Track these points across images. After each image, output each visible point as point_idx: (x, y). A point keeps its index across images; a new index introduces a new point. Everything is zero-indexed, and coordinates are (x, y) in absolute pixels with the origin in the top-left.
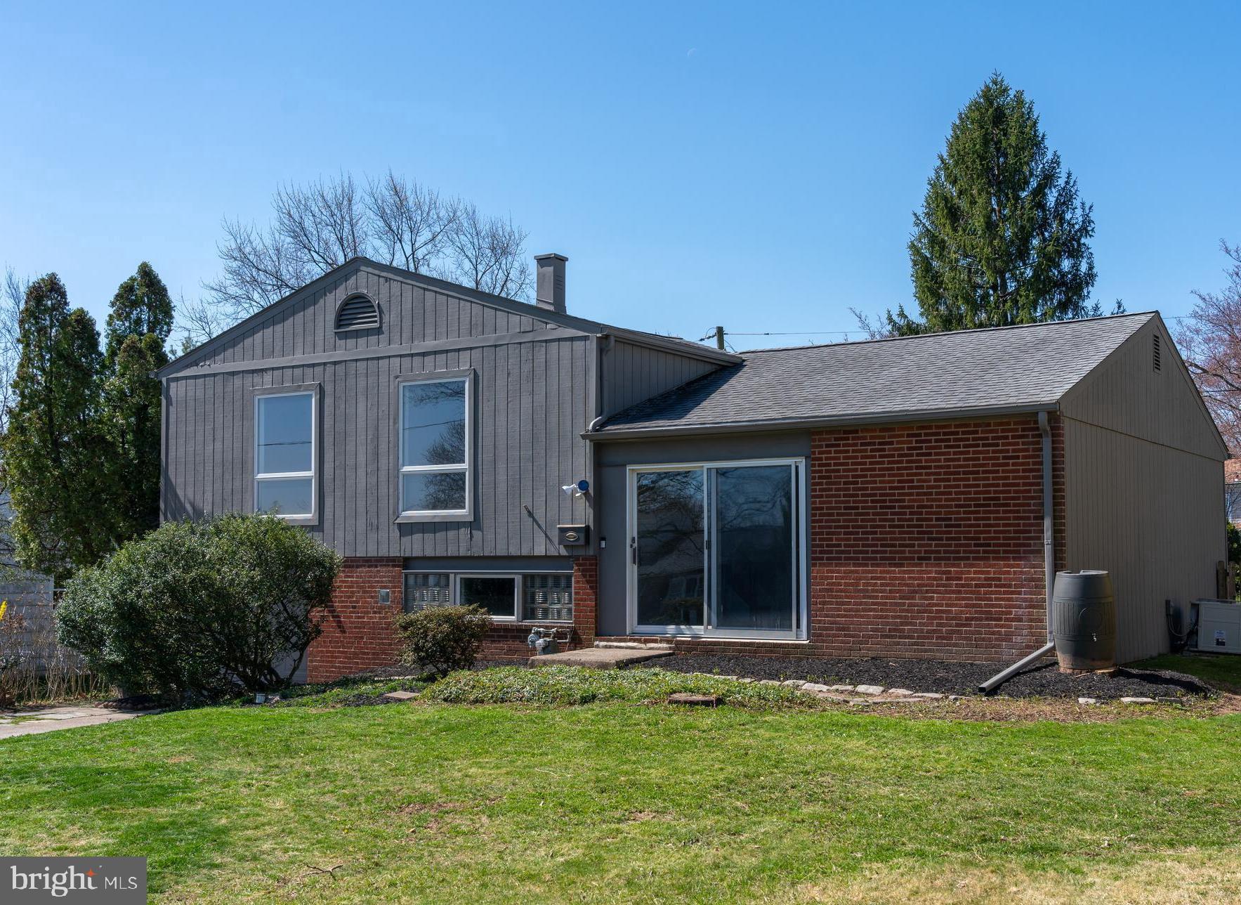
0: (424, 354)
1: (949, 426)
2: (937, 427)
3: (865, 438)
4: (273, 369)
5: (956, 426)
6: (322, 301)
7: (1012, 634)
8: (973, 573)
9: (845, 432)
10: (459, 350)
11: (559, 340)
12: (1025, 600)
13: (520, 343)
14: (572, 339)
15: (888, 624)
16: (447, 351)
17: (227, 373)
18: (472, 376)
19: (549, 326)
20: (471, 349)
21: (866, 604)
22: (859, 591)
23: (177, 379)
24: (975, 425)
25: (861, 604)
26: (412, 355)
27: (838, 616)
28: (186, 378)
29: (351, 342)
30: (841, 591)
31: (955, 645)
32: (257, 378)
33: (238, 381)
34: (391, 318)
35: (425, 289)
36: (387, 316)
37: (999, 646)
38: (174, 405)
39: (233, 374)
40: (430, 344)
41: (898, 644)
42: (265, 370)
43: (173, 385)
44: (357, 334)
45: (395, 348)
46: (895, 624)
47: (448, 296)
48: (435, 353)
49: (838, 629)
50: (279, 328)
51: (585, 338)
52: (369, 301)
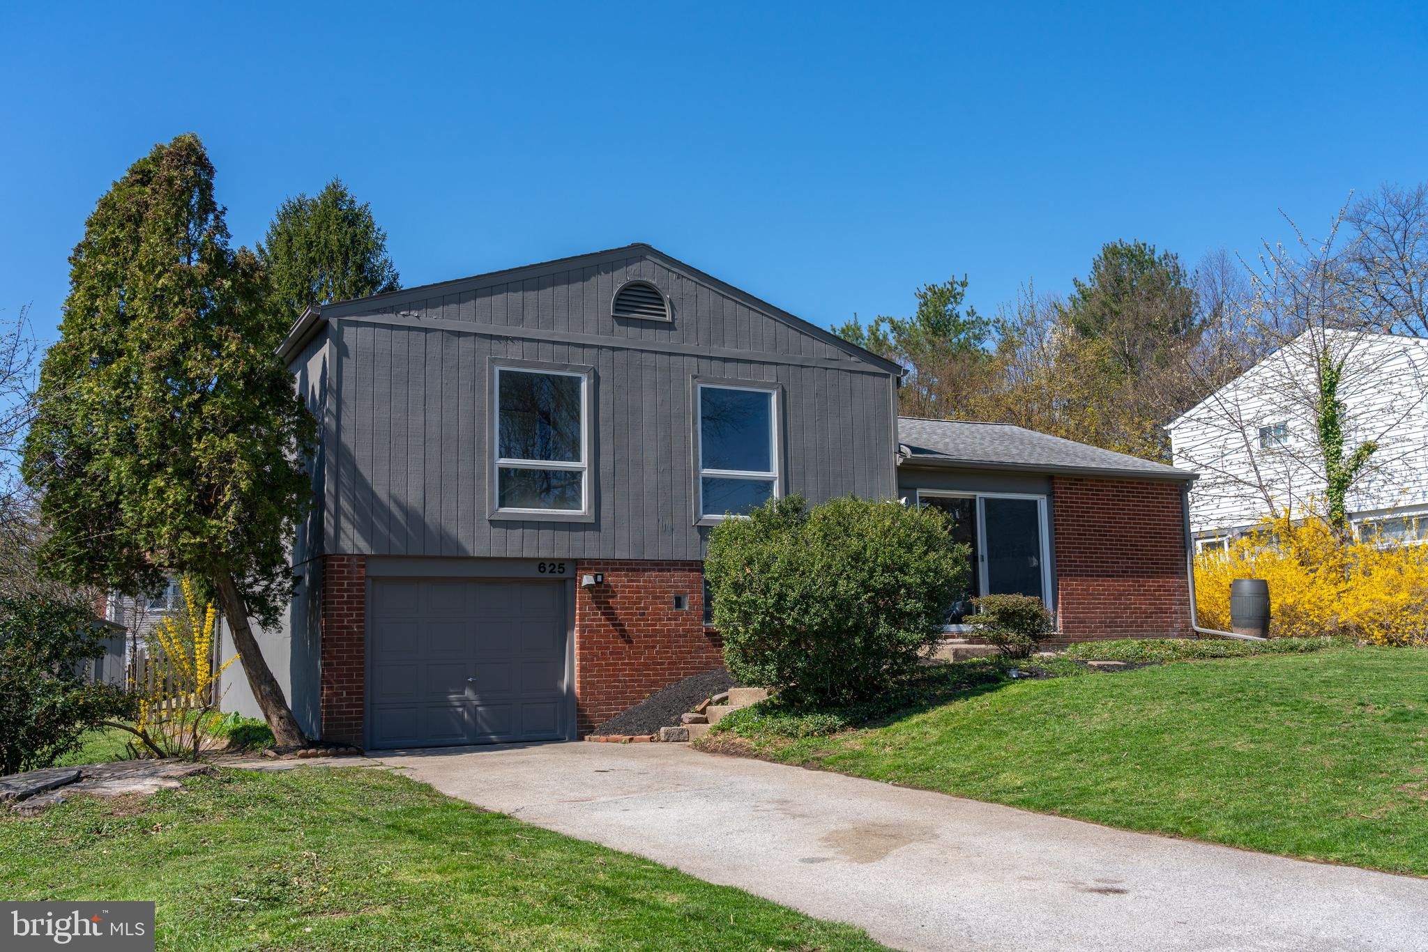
0: (725, 360)
1: (1132, 483)
2: (1128, 483)
3: (1087, 485)
4: (523, 339)
5: (1138, 483)
6: (593, 279)
7: (1172, 622)
8: (1151, 584)
9: (1076, 480)
10: (764, 363)
11: (862, 373)
12: (1178, 600)
13: (826, 369)
14: (874, 374)
15: (1107, 618)
16: (751, 362)
17: (448, 331)
18: (780, 390)
19: (852, 359)
20: (777, 364)
21: (1094, 603)
22: (1090, 594)
23: (357, 324)
24: (1147, 484)
25: (1091, 604)
26: (711, 358)
27: (1078, 613)
28: (375, 325)
29: (633, 331)
30: (1078, 594)
31: (1145, 631)
32: (496, 345)
33: (466, 344)
34: (684, 315)
35: (723, 296)
36: (680, 313)
37: (1168, 631)
38: (352, 354)
39: (459, 334)
40: (728, 350)
41: (1115, 631)
42: (513, 339)
43: (346, 329)
44: (642, 324)
45: (689, 347)
46: (1111, 617)
47: (750, 308)
48: (738, 361)
49: (1079, 623)
50: (531, 295)
51: (887, 376)
52: (656, 293)
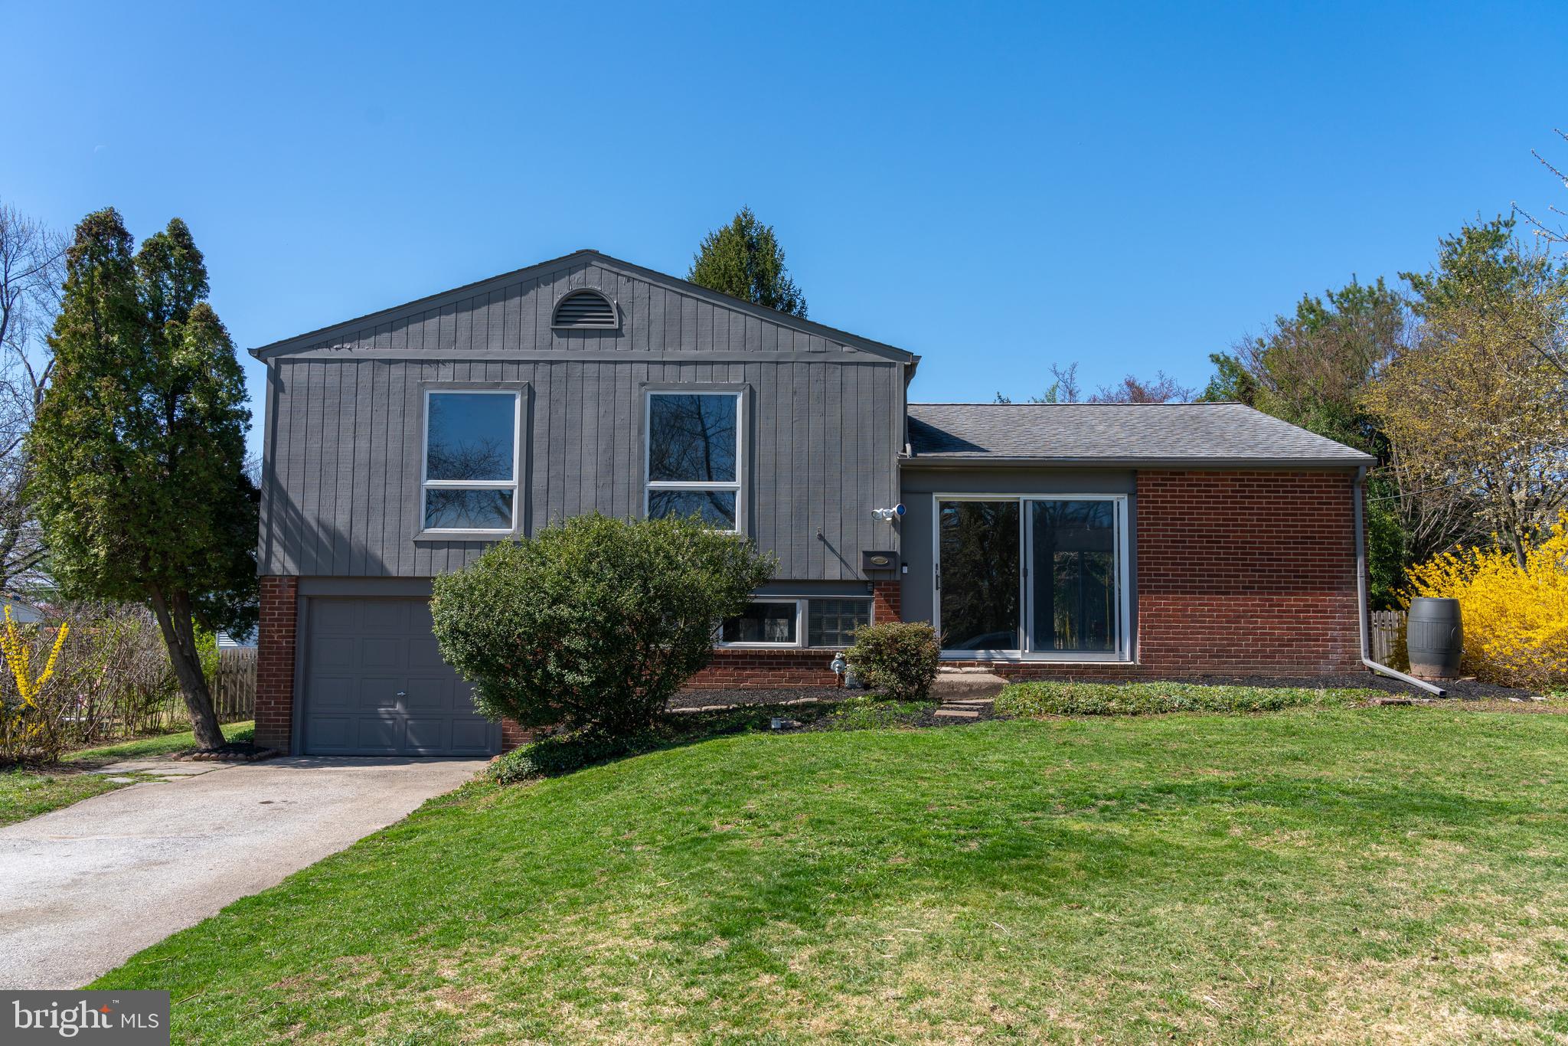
0: (680, 363)
1: (1270, 474)
2: (1258, 474)
3: (1192, 480)
4: (455, 361)
5: (1276, 475)
6: (532, 293)
7: (1328, 652)
8: (1292, 601)
9: (1172, 474)
10: (729, 363)
11: (858, 364)
12: (1339, 624)
13: (809, 363)
14: (874, 364)
15: (1215, 645)
16: (712, 363)
17: (379, 360)
18: (747, 391)
19: (845, 349)
20: (745, 363)
21: (1194, 627)
22: (1187, 616)
23: (294, 361)
24: (1294, 475)
25: (1189, 627)
26: (664, 363)
27: (1167, 639)
28: (309, 361)
29: (574, 342)
30: (1169, 616)
31: (1278, 663)
32: (428, 370)
33: (397, 371)
34: (634, 320)
35: (682, 295)
36: (630, 318)
37: (1318, 663)
38: (288, 389)
39: (390, 362)
40: (688, 353)
41: (1226, 662)
42: (444, 362)
43: (284, 367)
44: (585, 334)
45: (639, 353)
46: (1220, 645)
47: (714, 305)
48: (696, 363)
49: (1167, 651)
50: (465, 316)
51: (891, 365)
52: (603, 300)
